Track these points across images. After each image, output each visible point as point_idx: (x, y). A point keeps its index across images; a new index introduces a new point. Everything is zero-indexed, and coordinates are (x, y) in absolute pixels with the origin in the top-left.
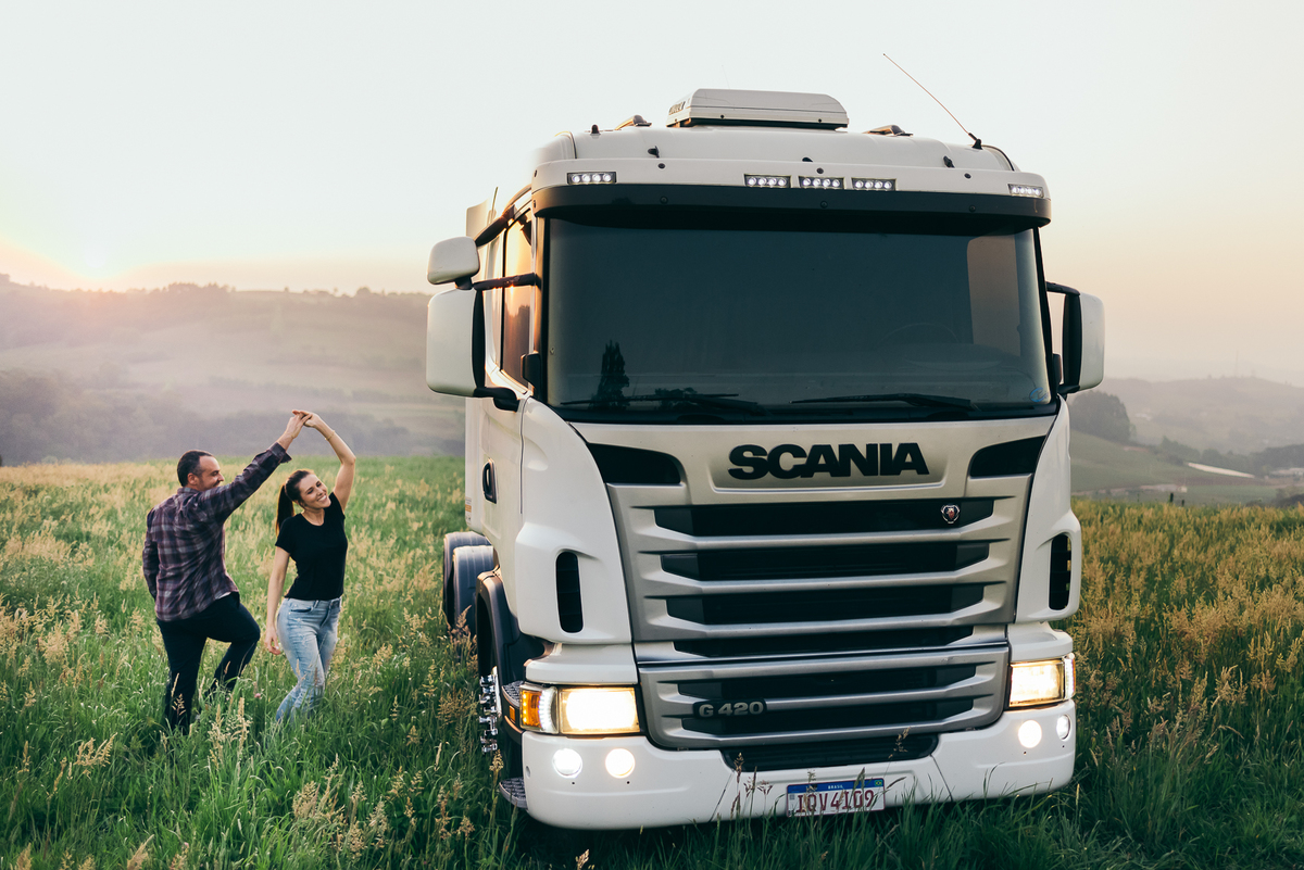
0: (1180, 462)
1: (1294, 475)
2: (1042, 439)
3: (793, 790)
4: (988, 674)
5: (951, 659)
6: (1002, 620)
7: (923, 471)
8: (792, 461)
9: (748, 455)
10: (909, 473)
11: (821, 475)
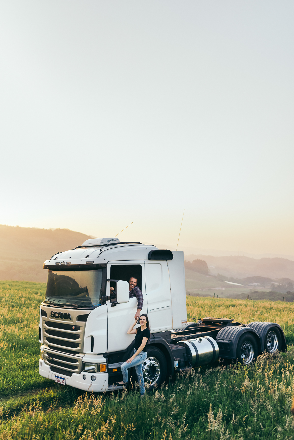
0: (223, 281)
1: (255, 285)
2: (88, 315)
3: (56, 376)
4: (79, 362)
5: (74, 358)
6: (81, 352)
7: (70, 319)
8: (57, 315)
9: (52, 313)
10: (69, 319)
11: (60, 318)
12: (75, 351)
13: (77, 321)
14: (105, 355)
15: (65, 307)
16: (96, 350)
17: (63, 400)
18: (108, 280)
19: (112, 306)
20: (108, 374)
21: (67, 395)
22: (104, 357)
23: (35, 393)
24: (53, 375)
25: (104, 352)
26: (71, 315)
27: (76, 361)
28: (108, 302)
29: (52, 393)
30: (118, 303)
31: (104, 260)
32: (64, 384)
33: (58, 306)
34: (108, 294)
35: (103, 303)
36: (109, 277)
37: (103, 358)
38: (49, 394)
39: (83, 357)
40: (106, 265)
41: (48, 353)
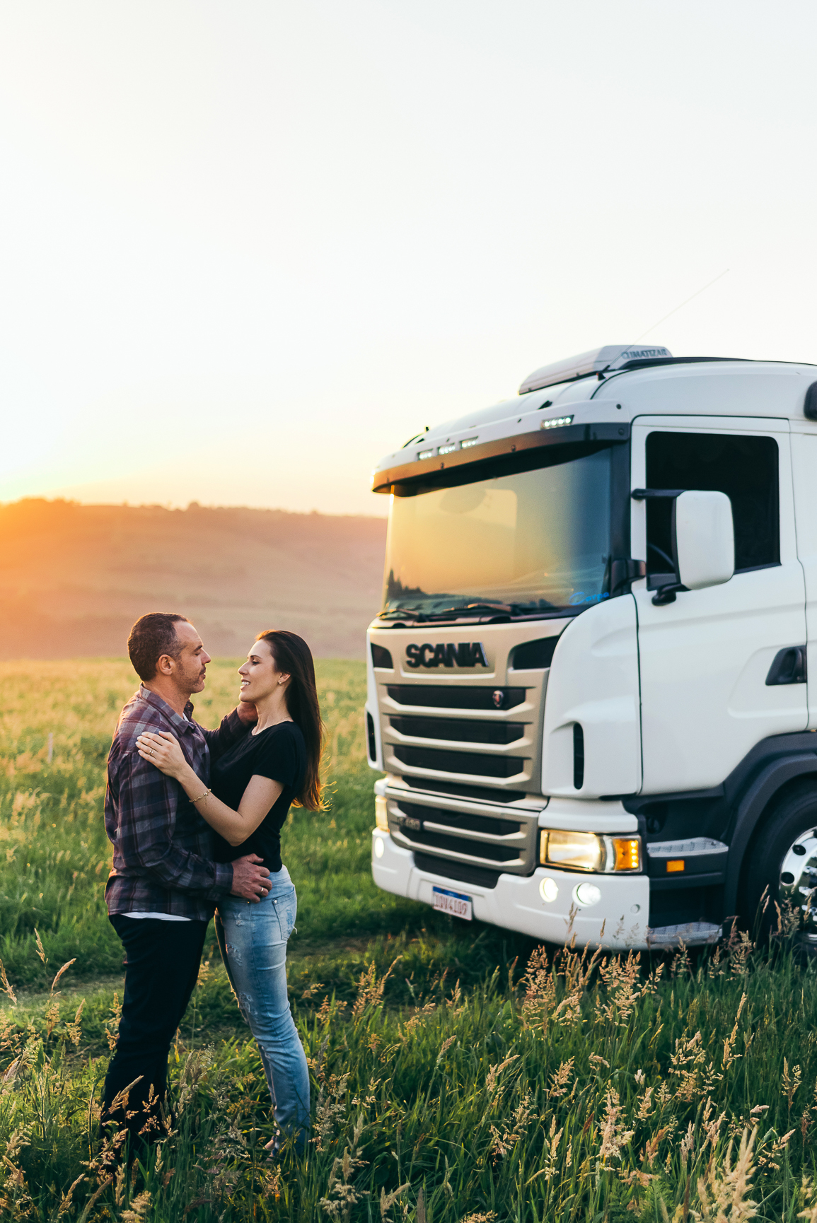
2: (556, 639)
3: (436, 889)
4: (524, 832)
5: (503, 814)
6: (532, 790)
7: (484, 665)
8: (429, 655)
9: (413, 651)
10: (479, 665)
11: (441, 666)
12: (507, 788)
13: (511, 671)
14: (631, 802)
15: (460, 621)
16: (593, 785)
17: (467, 974)
18: (638, 495)
19: (657, 602)
20: (645, 880)
21: (481, 960)
22: (629, 810)
23: (359, 949)
24: (424, 884)
25: (631, 788)
26: (487, 650)
27: (514, 826)
28: (639, 587)
29: (423, 949)
30: (684, 589)
31: (619, 407)
32: (468, 917)
33: (431, 621)
34: (639, 550)
35: (619, 591)
36: (638, 480)
37: (624, 814)
38: (413, 949)
39: (540, 812)
40: (625, 429)
41: (403, 805)
